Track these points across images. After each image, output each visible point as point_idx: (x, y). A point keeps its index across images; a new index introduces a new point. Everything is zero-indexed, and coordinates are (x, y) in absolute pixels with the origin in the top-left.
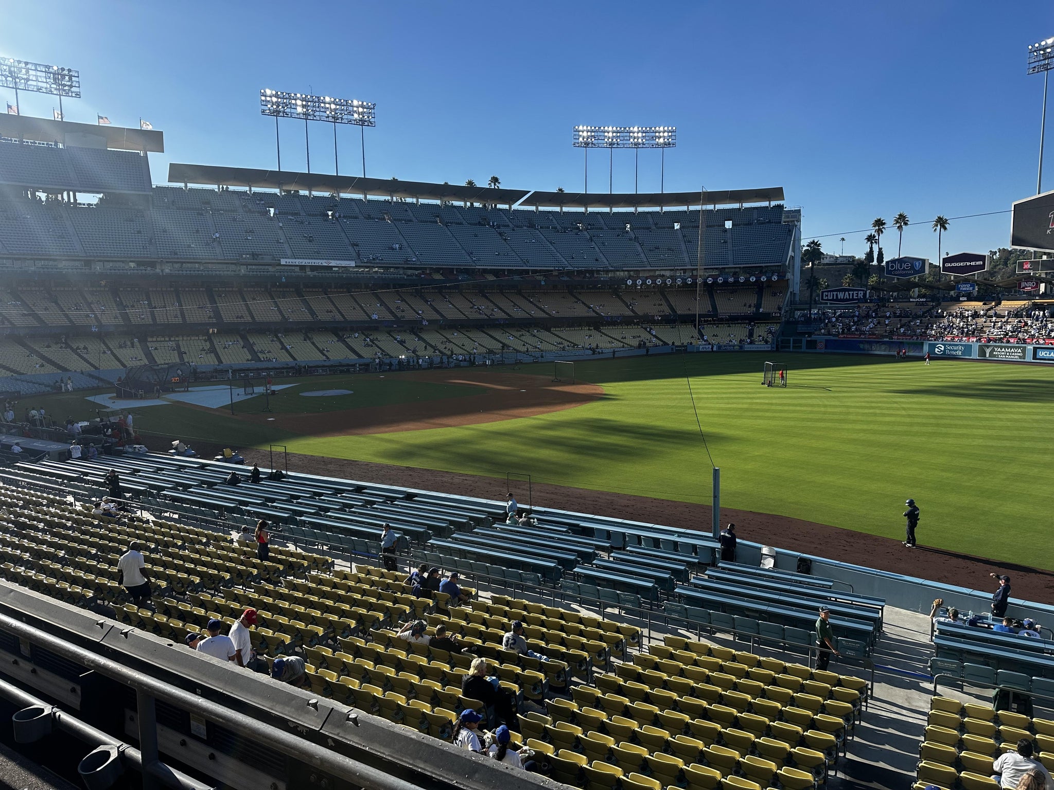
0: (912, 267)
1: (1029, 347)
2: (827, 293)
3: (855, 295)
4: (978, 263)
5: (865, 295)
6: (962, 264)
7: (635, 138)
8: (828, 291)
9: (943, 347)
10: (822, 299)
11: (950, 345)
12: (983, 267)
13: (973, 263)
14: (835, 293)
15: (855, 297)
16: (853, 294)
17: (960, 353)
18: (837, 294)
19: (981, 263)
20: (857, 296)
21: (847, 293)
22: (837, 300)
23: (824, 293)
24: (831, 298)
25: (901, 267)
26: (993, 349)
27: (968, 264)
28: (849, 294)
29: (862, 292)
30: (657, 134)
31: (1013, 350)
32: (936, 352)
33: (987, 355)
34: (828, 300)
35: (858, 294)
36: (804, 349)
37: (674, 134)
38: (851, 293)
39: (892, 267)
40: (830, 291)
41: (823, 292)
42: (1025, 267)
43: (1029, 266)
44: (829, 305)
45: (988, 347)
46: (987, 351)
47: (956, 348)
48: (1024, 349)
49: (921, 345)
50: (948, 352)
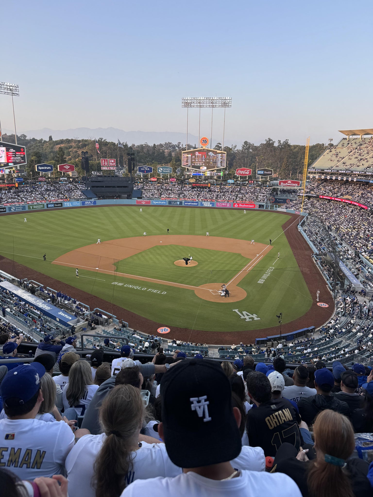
45: (31, 206)
46: (31, 207)
47: (19, 208)
48: (43, 205)
49: (5, 208)
50: (16, 210)
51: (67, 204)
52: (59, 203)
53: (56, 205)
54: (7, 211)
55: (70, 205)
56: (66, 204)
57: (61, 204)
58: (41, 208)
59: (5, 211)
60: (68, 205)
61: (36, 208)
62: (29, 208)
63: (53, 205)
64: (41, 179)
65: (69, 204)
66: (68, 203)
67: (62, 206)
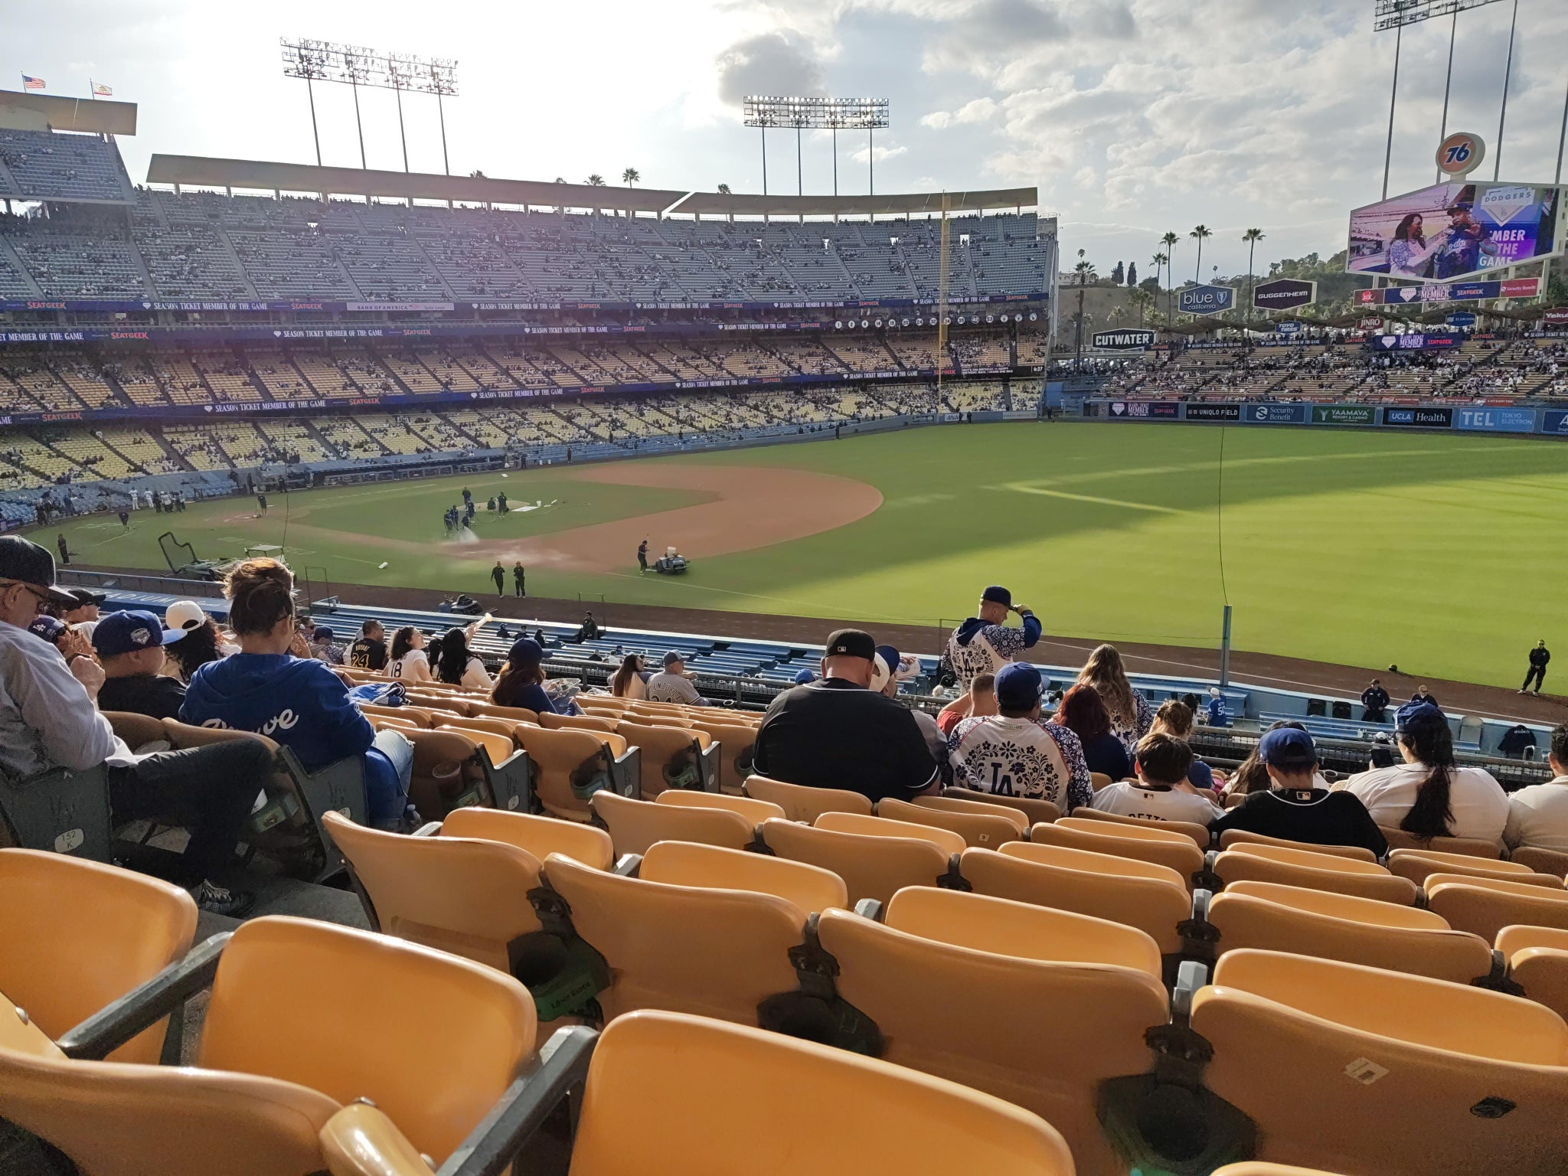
0: (1215, 300)
1: (1378, 408)
2: (1100, 337)
3: (1138, 339)
4: (1301, 293)
5: (1151, 339)
6: (1280, 295)
7: (831, 113)
8: (1101, 335)
9: (1266, 410)
10: (1095, 345)
11: (1275, 407)
12: (1308, 298)
13: (1295, 294)
14: (1111, 337)
15: (1138, 342)
16: (1135, 338)
17: (1289, 418)
18: (1114, 339)
19: (1305, 293)
20: (1141, 340)
21: (1127, 336)
22: (1115, 346)
23: (1097, 337)
24: (1106, 343)
25: (1200, 300)
26: (1330, 412)
27: (1289, 294)
28: (1130, 338)
29: (1147, 335)
30: (863, 109)
31: (1356, 413)
32: (1257, 417)
33: (1324, 419)
34: (1101, 346)
35: (1141, 337)
36: (1080, 416)
37: (885, 108)
38: (1133, 336)
39: (1188, 299)
40: (1105, 334)
41: (1095, 336)
42: (1365, 298)
43: (1369, 297)
44: (1102, 353)
45: (1324, 409)
46: (1324, 414)
47: (1284, 411)
48: (1372, 411)
49: (1237, 408)
50: (1272, 417)
51: (1471, 418)
52: (1438, 411)
53: (1423, 418)
54: (1243, 417)
55: (1487, 423)
56: (1467, 414)
57: (1448, 413)
58: (1360, 421)
59: (1237, 417)
60: (1476, 423)
61: (1339, 421)
62: (1316, 417)
63: (1409, 417)
64: (1554, 316)
65: (1484, 417)
66: (1476, 414)
67: (1448, 423)
